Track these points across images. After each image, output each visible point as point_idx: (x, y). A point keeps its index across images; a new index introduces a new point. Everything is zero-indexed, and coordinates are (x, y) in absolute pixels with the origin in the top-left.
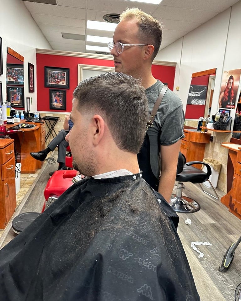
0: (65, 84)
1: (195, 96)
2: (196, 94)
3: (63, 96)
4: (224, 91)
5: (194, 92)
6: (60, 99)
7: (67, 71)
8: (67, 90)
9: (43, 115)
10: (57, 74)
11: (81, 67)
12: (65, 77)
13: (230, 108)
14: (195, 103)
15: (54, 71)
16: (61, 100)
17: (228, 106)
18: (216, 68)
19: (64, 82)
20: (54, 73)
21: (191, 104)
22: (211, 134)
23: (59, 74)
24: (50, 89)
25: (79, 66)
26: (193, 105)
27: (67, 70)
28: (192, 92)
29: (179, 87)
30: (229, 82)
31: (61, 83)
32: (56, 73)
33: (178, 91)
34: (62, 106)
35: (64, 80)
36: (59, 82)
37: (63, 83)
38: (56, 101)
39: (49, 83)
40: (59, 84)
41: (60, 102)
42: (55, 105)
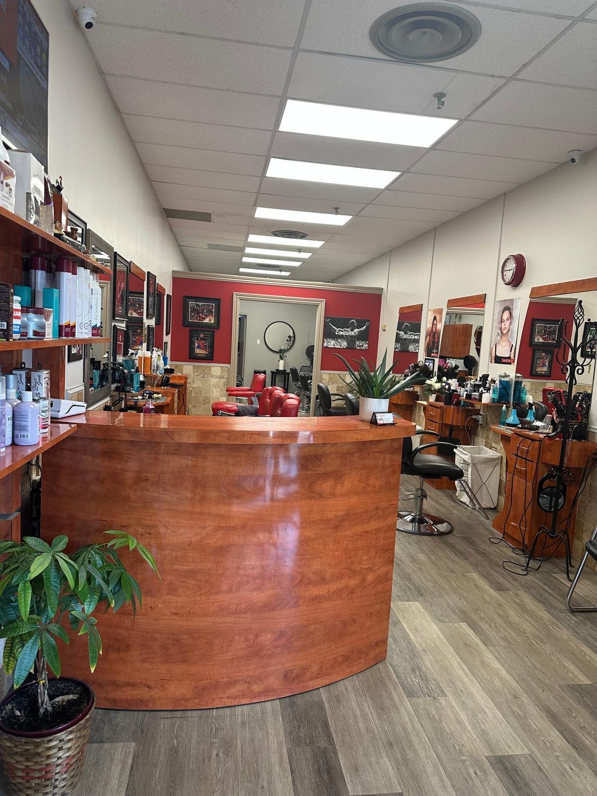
0: (213, 322)
1: (413, 338)
2: (415, 335)
4: (430, 335)
5: (412, 333)
8: (216, 330)
9: (178, 367)
10: (202, 306)
11: (238, 296)
12: (213, 310)
13: (434, 357)
14: (415, 350)
15: (197, 303)
17: (433, 355)
18: (422, 304)
19: (212, 318)
21: (409, 351)
22: (417, 392)
23: (205, 307)
24: (190, 329)
25: (234, 295)
26: (412, 352)
27: (218, 301)
28: (409, 333)
29: (385, 326)
30: (433, 324)
31: (207, 321)
32: (200, 305)
33: (385, 332)
34: (208, 354)
35: (212, 316)
36: (204, 319)
37: (209, 320)
38: (199, 347)
39: (190, 320)
40: (204, 321)
41: (204, 348)
42: (198, 352)
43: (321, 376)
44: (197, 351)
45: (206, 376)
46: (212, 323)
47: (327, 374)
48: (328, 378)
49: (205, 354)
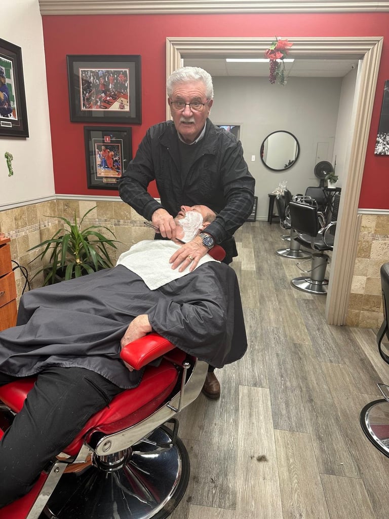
0: (127, 109)
3: (121, 146)
6: (115, 155)
7: (133, 64)
8: (134, 127)
9: (71, 205)
10: (104, 76)
11: (176, 46)
15: (93, 70)
16: (117, 158)
20: (96, 75)
23: (111, 78)
24: (85, 127)
25: (168, 44)
27: (133, 60)
31: (115, 107)
35: (125, 97)
36: (110, 103)
38: (103, 163)
39: (83, 109)
40: (110, 109)
41: (114, 166)
42: (103, 175)
43: (359, 220)
44: (102, 172)
45: (122, 222)
46: (127, 112)
47: (371, 217)
48: (373, 224)
49: (117, 178)
